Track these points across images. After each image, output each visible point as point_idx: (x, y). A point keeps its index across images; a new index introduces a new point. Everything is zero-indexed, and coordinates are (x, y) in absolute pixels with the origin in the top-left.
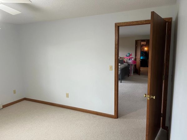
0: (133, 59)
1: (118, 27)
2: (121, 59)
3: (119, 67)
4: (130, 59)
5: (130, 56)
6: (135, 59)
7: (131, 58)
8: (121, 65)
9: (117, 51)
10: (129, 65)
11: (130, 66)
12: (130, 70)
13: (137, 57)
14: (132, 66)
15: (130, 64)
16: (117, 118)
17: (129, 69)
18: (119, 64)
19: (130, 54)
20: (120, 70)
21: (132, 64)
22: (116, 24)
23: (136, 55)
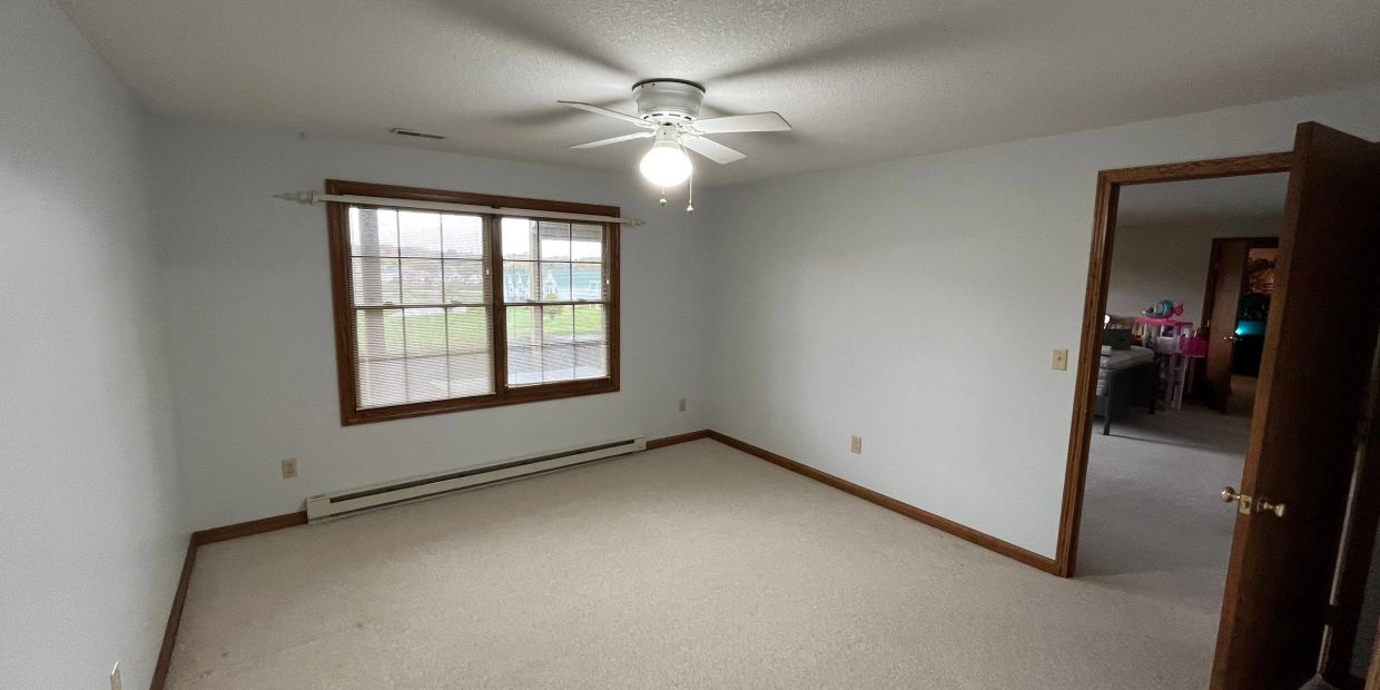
0: (1186, 332)
1: (1111, 186)
2: (1119, 327)
3: (1104, 361)
4: (1169, 328)
5: (1175, 318)
6: (1205, 333)
7: (1180, 325)
8: (1117, 352)
9: (1097, 289)
10: (1161, 356)
11: (1167, 362)
12: (1166, 384)
13: (1212, 324)
14: (1178, 363)
15: (1168, 356)
16: (1069, 575)
17: (1162, 375)
18: (1106, 349)
19: (1176, 305)
20: (1107, 378)
21: (1179, 358)
22: (1103, 177)
23: (1208, 314)
